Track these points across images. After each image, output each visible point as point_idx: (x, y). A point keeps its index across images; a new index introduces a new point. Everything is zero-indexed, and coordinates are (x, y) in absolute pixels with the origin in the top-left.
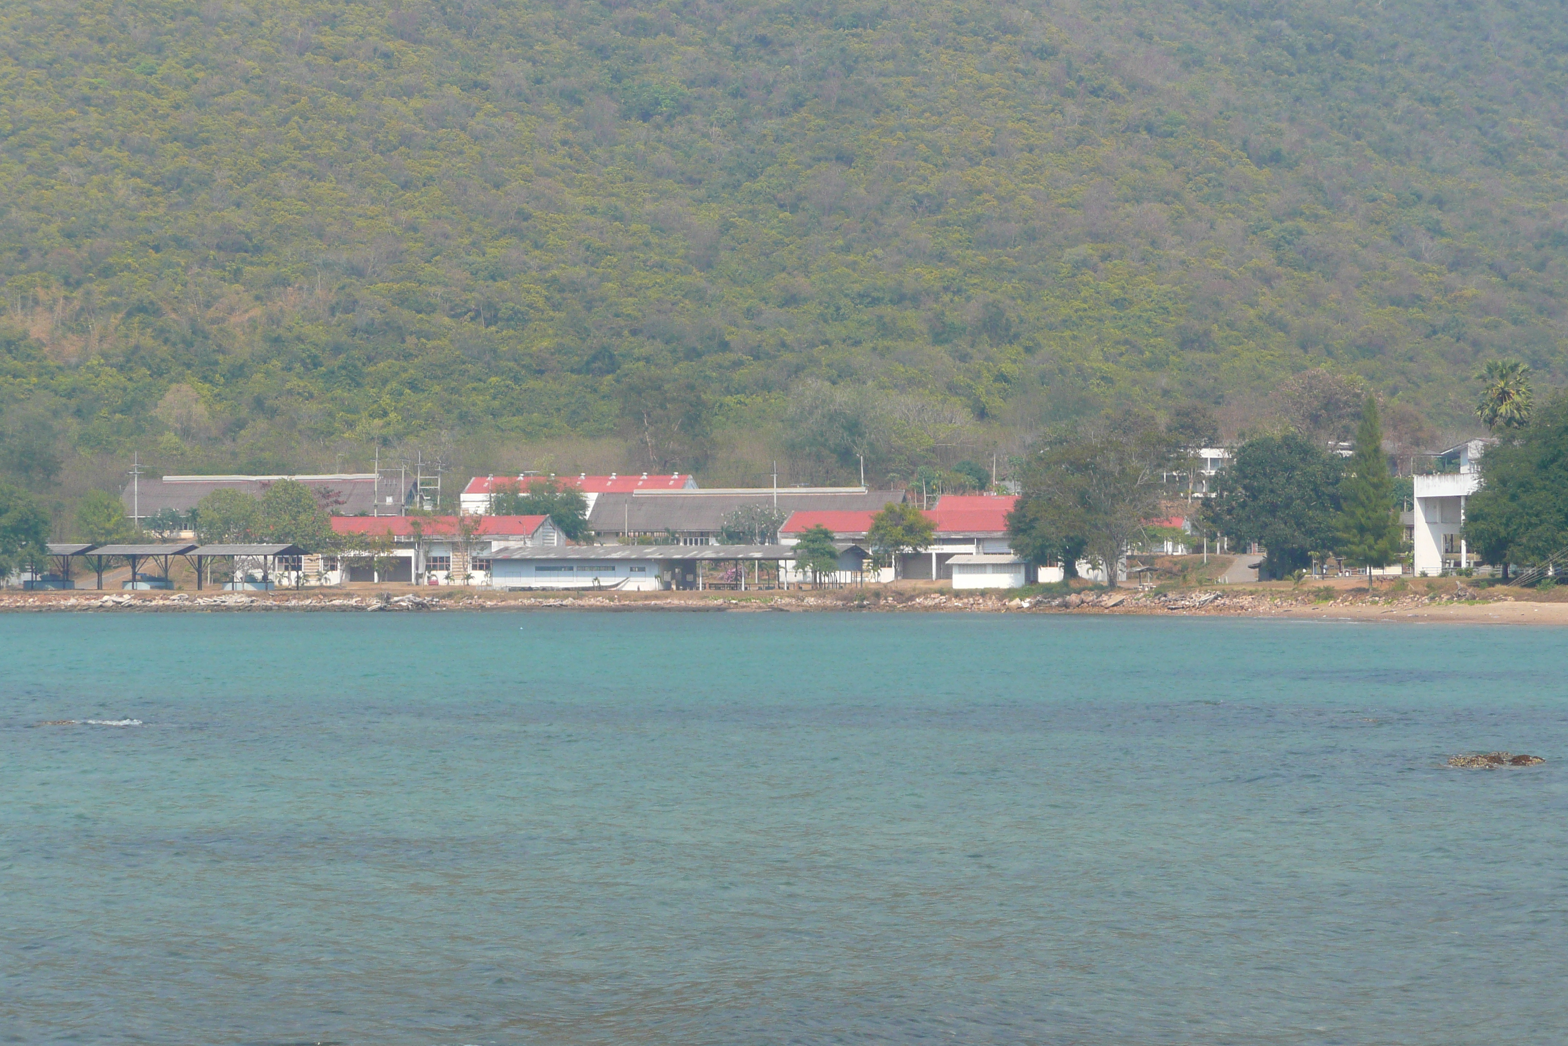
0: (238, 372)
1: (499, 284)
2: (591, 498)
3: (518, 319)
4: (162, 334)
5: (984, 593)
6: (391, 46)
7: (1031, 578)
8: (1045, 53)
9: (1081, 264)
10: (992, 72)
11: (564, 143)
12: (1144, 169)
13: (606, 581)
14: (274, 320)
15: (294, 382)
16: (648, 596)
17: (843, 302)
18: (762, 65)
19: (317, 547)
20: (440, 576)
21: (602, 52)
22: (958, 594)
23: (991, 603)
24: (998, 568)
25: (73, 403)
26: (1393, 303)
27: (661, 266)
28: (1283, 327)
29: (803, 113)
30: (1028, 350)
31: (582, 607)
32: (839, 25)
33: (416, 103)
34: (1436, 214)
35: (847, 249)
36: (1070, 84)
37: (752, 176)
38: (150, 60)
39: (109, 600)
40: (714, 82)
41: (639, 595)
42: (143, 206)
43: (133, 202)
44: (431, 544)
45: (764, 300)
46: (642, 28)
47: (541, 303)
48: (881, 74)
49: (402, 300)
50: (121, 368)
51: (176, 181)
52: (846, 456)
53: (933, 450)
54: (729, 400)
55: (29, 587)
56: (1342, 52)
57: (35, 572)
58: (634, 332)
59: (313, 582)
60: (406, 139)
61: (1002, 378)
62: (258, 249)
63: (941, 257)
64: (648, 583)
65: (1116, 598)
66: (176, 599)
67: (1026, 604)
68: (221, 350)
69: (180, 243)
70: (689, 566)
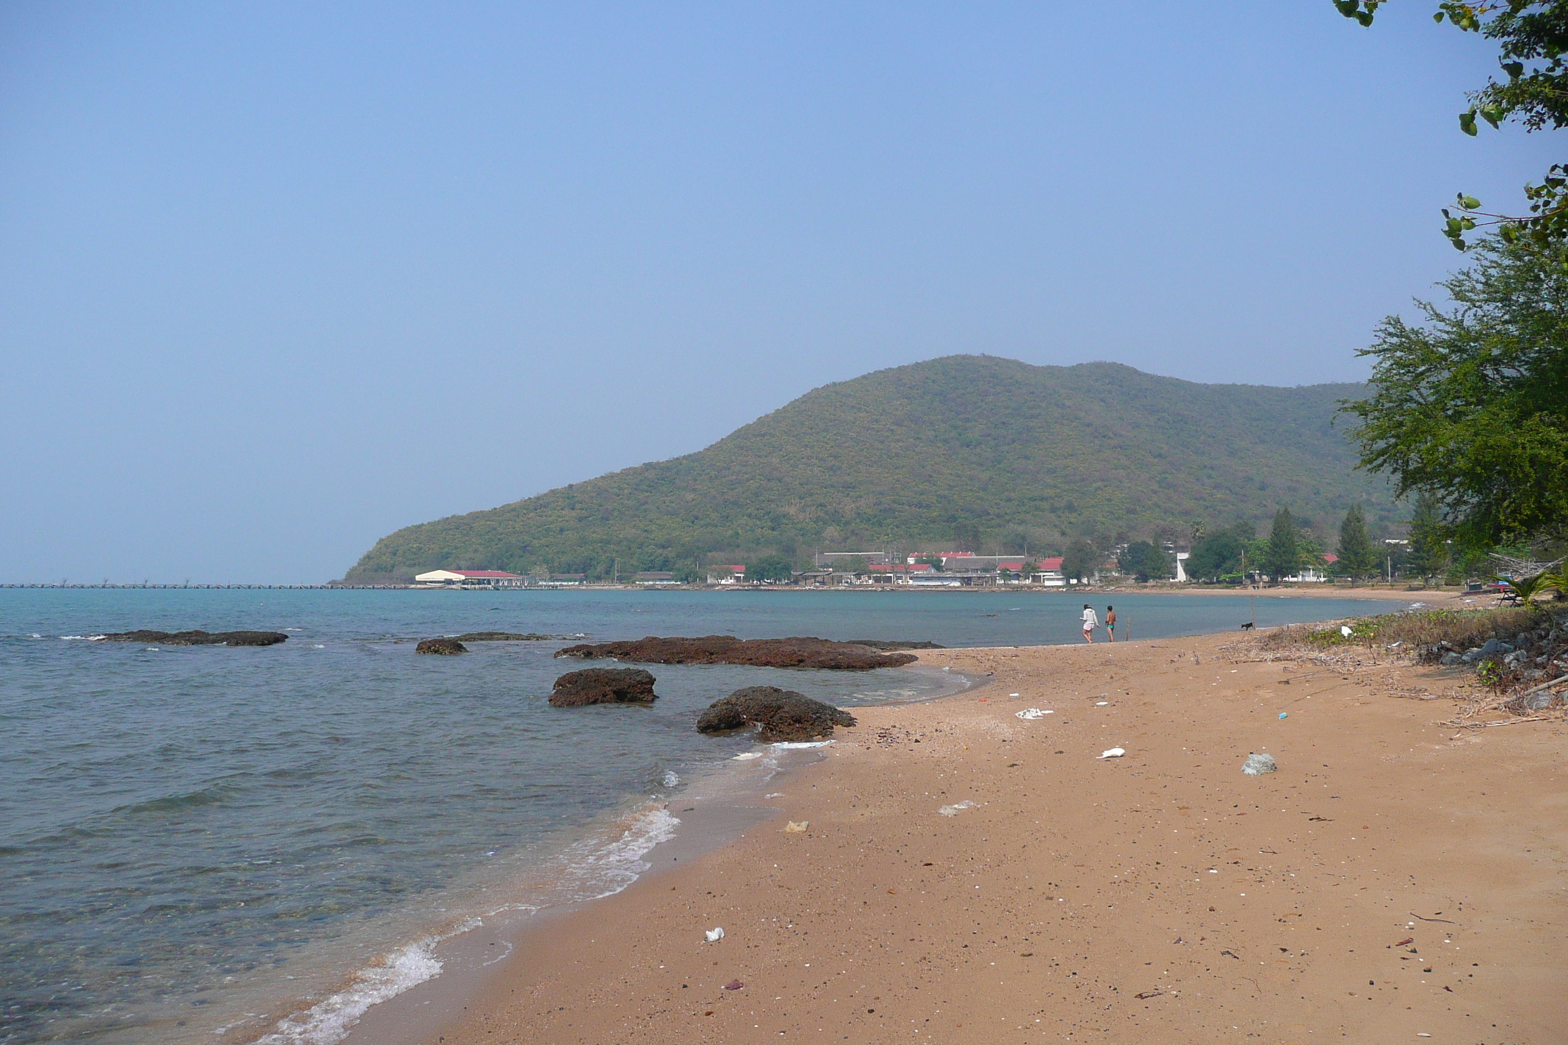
0: (847, 523)
1: (923, 496)
2: (944, 559)
3: (928, 507)
4: (826, 513)
5: (1052, 587)
6: (892, 428)
7: (1068, 582)
8: (1089, 425)
9: (1099, 488)
10: (1073, 431)
11: (943, 454)
12: (1119, 460)
13: (945, 583)
14: (858, 508)
15: (862, 526)
16: (958, 587)
17: (1026, 501)
18: (1003, 430)
19: (866, 573)
20: (900, 581)
21: (955, 427)
22: (1045, 587)
23: (1055, 590)
24: (1058, 579)
25: (801, 532)
26: (1195, 499)
27: (971, 490)
28: (1159, 507)
29: (1015, 444)
30: (1079, 515)
31: (938, 591)
32: (1027, 418)
33: (900, 444)
34: (1210, 472)
35: (1027, 484)
36: (1096, 434)
37: (999, 463)
38: (825, 434)
39: (807, 588)
40: (989, 435)
41: (954, 587)
42: (822, 476)
43: (819, 475)
44: (897, 572)
45: (1001, 500)
46: (968, 420)
47: (935, 501)
48: (1039, 432)
49: (894, 502)
50: (814, 522)
51: (831, 468)
52: (1021, 547)
53: (1048, 545)
54: (989, 530)
55: (787, 584)
56: (1184, 422)
57: (788, 580)
58: (962, 510)
59: (865, 583)
60: (897, 455)
61: (1070, 523)
62: (854, 487)
63: (1055, 487)
64: (957, 584)
65: (1090, 588)
66: (825, 588)
67: (1064, 590)
68: (843, 516)
69: (832, 486)
70: (970, 579)
